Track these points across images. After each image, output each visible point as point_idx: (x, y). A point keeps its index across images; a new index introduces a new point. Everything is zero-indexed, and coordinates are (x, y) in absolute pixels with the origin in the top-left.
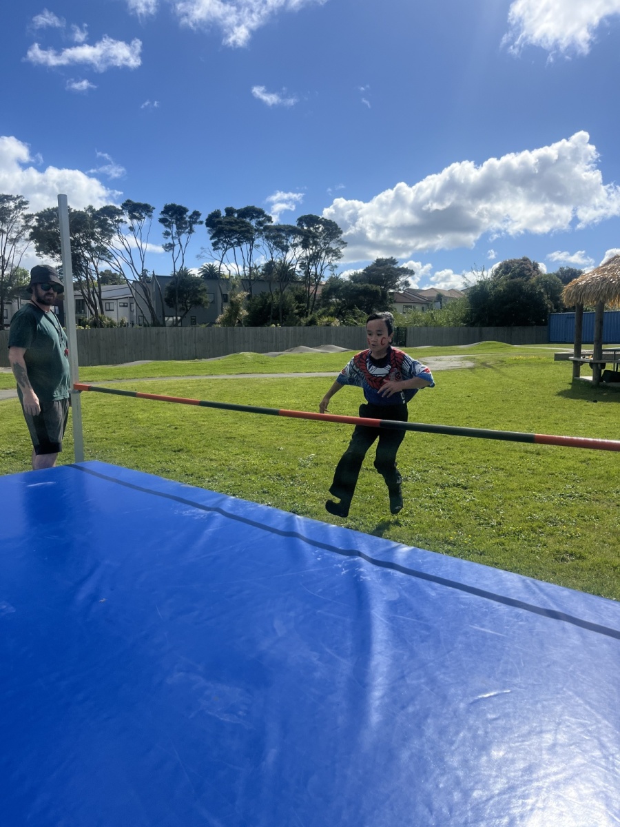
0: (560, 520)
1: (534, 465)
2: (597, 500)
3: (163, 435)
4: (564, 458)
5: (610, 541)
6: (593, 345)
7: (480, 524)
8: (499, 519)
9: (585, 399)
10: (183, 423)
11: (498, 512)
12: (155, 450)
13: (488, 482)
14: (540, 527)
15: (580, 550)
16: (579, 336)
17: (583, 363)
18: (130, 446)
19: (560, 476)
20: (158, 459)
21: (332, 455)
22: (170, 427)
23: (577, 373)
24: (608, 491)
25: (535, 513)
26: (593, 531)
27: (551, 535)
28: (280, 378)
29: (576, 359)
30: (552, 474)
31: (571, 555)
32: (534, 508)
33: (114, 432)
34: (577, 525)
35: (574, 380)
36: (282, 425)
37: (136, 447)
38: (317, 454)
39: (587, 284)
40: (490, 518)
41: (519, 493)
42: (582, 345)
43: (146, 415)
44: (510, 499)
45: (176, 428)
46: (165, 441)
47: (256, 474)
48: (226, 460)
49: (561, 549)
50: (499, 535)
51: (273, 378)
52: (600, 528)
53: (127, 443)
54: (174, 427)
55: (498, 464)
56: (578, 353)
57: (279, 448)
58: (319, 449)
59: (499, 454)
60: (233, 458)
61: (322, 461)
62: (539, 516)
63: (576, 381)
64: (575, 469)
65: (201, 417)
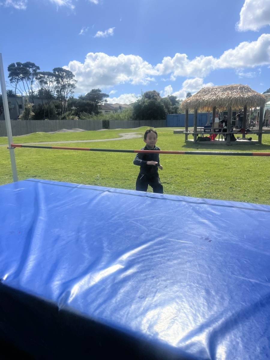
0: (210, 192)
1: (189, 174)
2: (218, 185)
4: (198, 170)
6: (193, 127)
9: (193, 148)
10: (28, 165)
11: (186, 191)
12: (23, 177)
16: (187, 124)
18: (9, 176)
19: (201, 177)
21: (107, 175)
24: (220, 181)
28: (61, 143)
29: (186, 132)
30: (197, 176)
35: (185, 141)
39: (190, 102)
43: (7, 162)
45: (26, 167)
51: (58, 144)
55: (175, 174)
56: (187, 130)
57: (81, 173)
58: (100, 172)
59: (173, 170)
60: (63, 178)
61: (104, 177)
62: (202, 191)
63: (187, 142)
64: (205, 174)
65: (35, 161)
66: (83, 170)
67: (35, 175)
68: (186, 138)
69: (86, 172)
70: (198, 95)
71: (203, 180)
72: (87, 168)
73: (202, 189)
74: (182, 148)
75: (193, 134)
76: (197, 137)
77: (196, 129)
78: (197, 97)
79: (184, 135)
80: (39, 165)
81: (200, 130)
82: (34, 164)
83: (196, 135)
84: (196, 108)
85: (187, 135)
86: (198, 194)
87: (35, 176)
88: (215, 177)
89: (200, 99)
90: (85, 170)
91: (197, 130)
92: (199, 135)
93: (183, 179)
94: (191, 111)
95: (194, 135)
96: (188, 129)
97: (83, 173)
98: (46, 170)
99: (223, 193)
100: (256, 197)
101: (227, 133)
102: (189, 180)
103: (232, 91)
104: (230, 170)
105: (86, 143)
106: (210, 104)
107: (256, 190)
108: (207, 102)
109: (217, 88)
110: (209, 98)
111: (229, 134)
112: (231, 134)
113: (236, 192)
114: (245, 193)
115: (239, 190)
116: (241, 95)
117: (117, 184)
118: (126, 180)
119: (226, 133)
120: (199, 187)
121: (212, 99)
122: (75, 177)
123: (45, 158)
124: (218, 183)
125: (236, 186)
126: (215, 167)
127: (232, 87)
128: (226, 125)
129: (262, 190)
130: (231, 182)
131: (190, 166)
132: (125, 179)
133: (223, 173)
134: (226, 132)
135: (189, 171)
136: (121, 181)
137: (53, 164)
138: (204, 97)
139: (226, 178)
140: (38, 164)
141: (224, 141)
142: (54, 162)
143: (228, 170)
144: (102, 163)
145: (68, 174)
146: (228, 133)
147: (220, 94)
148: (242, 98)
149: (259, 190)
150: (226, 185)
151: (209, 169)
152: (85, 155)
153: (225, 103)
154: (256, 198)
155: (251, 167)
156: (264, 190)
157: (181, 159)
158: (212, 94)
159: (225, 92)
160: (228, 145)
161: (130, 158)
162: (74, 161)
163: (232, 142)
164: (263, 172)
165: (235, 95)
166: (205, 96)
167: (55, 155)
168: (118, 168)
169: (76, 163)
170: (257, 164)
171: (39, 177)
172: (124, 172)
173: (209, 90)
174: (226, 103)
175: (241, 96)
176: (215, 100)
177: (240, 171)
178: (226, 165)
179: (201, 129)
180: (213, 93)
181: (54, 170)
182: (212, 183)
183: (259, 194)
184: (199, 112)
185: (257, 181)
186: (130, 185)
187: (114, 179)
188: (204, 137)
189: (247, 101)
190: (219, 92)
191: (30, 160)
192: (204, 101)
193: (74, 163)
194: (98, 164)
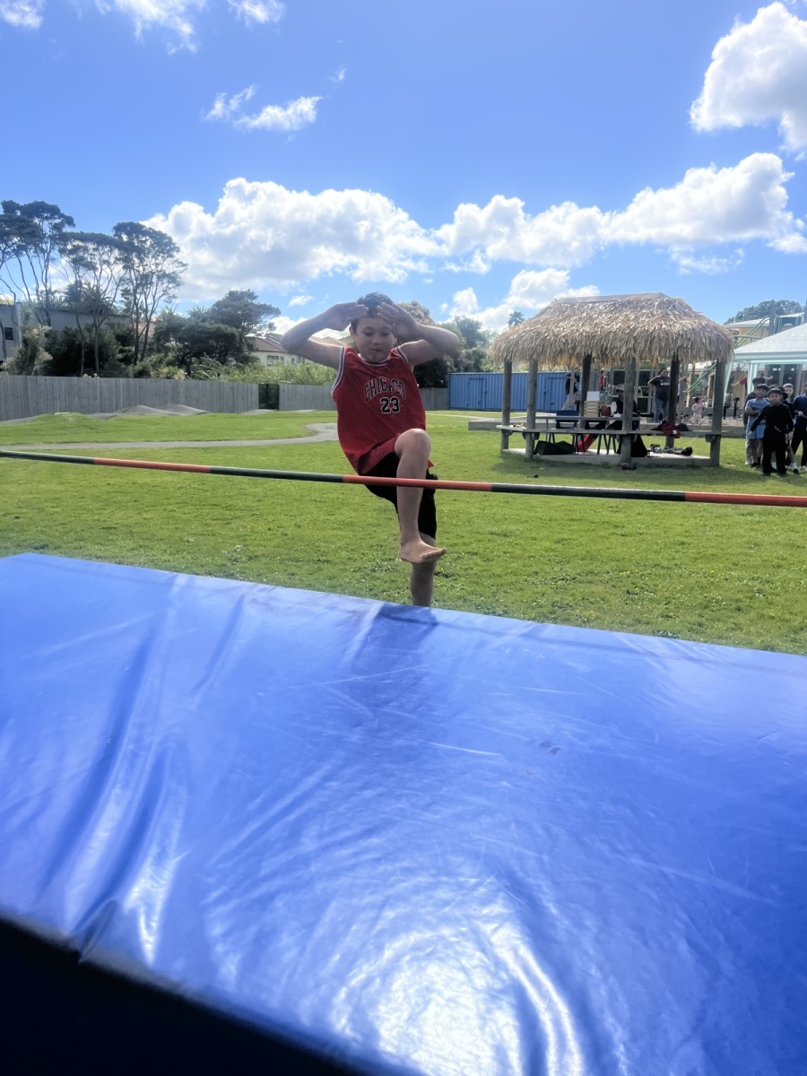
0: (567, 604)
1: (509, 549)
2: (591, 582)
4: (535, 539)
9: (524, 474)
10: (23, 510)
14: (551, 614)
16: (508, 400)
17: (513, 432)
19: (541, 558)
21: (265, 546)
24: (598, 573)
29: (505, 428)
30: (532, 557)
32: (533, 593)
35: (502, 452)
36: (173, 511)
38: (245, 546)
39: (518, 339)
41: (508, 579)
42: (511, 412)
44: (502, 585)
54: (14, 516)
55: (468, 549)
56: (507, 421)
57: (186, 539)
58: (242, 538)
59: (462, 537)
61: (256, 554)
62: (542, 601)
63: (506, 456)
64: (553, 551)
65: (46, 501)
66: (193, 531)
67: (42, 543)
68: (505, 445)
69: (201, 537)
70: (542, 319)
71: (547, 568)
72: (206, 524)
73: (543, 595)
74: (491, 472)
75: (524, 434)
76: (536, 442)
77: (532, 418)
78: (539, 326)
79: (500, 435)
80: (57, 512)
81: (544, 421)
82: (41, 510)
83: (533, 435)
84: (535, 357)
85: (506, 434)
86: (533, 608)
87: (42, 548)
88: (582, 559)
89: (545, 332)
90: (200, 529)
91: (537, 421)
92: (543, 438)
93: (491, 563)
94: (521, 368)
95: (528, 437)
96: (511, 418)
97: (191, 540)
98: (78, 530)
99: (605, 606)
100: (700, 620)
101: (623, 431)
102: (507, 568)
103: (639, 311)
104: (627, 539)
105: (206, 449)
106: (574, 348)
107: (699, 601)
108: (567, 340)
109: (595, 303)
110: (573, 330)
111: (628, 435)
112: (633, 435)
113: (642, 605)
114: (667, 608)
115: (651, 600)
116: (661, 325)
117: (293, 575)
118: (320, 564)
119: (618, 432)
120: (536, 590)
121: (581, 334)
122: (165, 551)
123: (77, 491)
124: (589, 578)
125: (642, 588)
126: (586, 531)
127: (638, 301)
128: (620, 410)
129: (717, 601)
130: (629, 577)
131: (512, 527)
132: (319, 560)
133: (608, 548)
134: (620, 429)
135: (508, 539)
136: (306, 567)
137: (100, 511)
138: (557, 327)
139: (614, 564)
140: (55, 510)
141: (613, 456)
142: (103, 504)
143: (622, 540)
144: (250, 510)
145: (147, 543)
146: (625, 433)
147: (604, 319)
148: (667, 333)
149: (709, 601)
150: (614, 583)
151: (566, 536)
152: (201, 487)
153: (618, 345)
154: (700, 625)
155: (687, 534)
156: (722, 601)
157: (487, 504)
158: (580, 318)
159: (617, 315)
160: (625, 468)
161: (338, 498)
162: (165, 502)
163: (635, 460)
164: (722, 549)
165: (647, 323)
166: (561, 324)
167: (109, 484)
168: (299, 527)
169: (170, 508)
170: (705, 525)
171: (55, 548)
172: (316, 538)
173: (573, 305)
174: (621, 347)
175: (664, 326)
176: (590, 337)
177: (657, 544)
178: (616, 527)
179: (547, 418)
180: (584, 315)
181: (104, 528)
182: (574, 579)
183: (706, 611)
184: (545, 368)
185: (704, 573)
186: (334, 577)
187: (284, 560)
188: (557, 441)
189: (679, 343)
190: (600, 313)
191: (31, 496)
192: (557, 336)
193: (165, 510)
194: (238, 513)
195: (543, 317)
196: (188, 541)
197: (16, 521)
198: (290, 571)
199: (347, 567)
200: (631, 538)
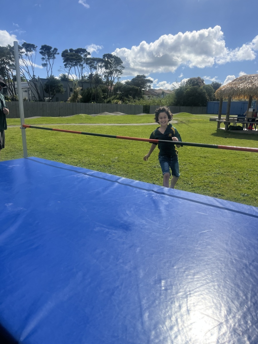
0: (215, 182)
1: (204, 162)
2: (228, 175)
3: (52, 148)
4: (215, 159)
5: (233, 189)
6: (226, 115)
7: (185, 184)
8: (192, 182)
9: (222, 137)
10: (60, 144)
11: (191, 179)
12: (50, 155)
13: (186, 168)
14: (207, 185)
15: (223, 193)
16: (221, 111)
17: (221, 122)
18: (39, 153)
19: (214, 166)
20: (52, 158)
21: (124, 158)
22: (54, 145)
23: (219, 126)
24: (232, 172)
25: (205, 179)
26: (227, 186)
27: (212, 187)
28: (98, 126)
29: (219, 121)
30: (211, 165)
31: (219, 194)
32: (205, 178)
33: (31, 147)
34: (221, 184)
35: (217, 129)
36: (102, 145)
37: (41, 153)
38: (118, 157)
39: (225, 90)
40: (188, 181)
41: (199, 172)
42: (222, 115)
43: (43, 140)
44: (195, 174)
45: (57, 146)
46: (54, 151)
47: (95, 164)
48: (81, 159)
49: (216, 192)
50: (192, 188)
51: (95, 126)
52: (229, 185)
53: (37, 152)
54: (56, 145)
55: (190, 162)
56: (220, 118)
58: (119, 155)
59: (190, 158)
60: (84, 158)
61: (121, 160)
62: (206, 181)
64: (219, 163)
65: (67, 141)
66: (105, 152)
67: (60, 154)
69: (107, 154)
70: (234, 83)
71: (214, 170)
72: (110, 150)
73: (208, 178)
74: (211, 136)
75: (225, 123)
76: (229, 126)
77: (228, 118)
78: (233, 85)
79: (217, 123)
80: (69, 145)
81: (233, 118)
82: (65, 144)
83: (228, 123)
84: (230, 95)
85: (219, 123)
87: (60, 155)
88: (228, 167)
89: (235, 87)
90: (108, 152)
91: (230, 118)
92: (232, 124)
93: (195, 167)
94: (226, 100)
95: (226, 124)
96: (222, 117)
97: (103, 155)
98: (72, 150)
102: (200, 169)
104: (248, 161)
105: (120, 126)
106: (244, 93)
108: (242, 90)
109: (254, 76)
110: (245, 87)
113: (241, 184)
114: (250, 186)
115: (246, 183)
118: (139, 164)
120: (206, 176)
121: (248, 88)
124: (228, 173)
125: (245, 178)
130: (242, 174)
131: (208, 155)
133: (240, 164)
135: (205, 159)
136: (134, 165)
137: (81, 145)
138: (239, 85)
139: (238, 169)
140: (68, 144)
142: (83, 143)
143: (246, 161)
144: (125, 146)
145: (90, 155)
150: (236, 176)
151: (226, 159)
158: (248, 82)
162: (101, 143)
166: (241, 84)
167: (87, 137)
168: (138, 152)
173: (246, 77)
176: (251, 89)
178: (246, 156)
180: (250, 81)
181: (79, 150)
182: (222, 174)
187: (128, 162)
188: (237, 126)
190: (256, 80)
191: (64, 139)
192: (239, 89)
193: (100, 145)
194: (121, 147)
195: (235, 82)
196: (102, 155)
197: (56, 147)
198: (129, 166)
199: (147, 166)
200: (249, 161)
